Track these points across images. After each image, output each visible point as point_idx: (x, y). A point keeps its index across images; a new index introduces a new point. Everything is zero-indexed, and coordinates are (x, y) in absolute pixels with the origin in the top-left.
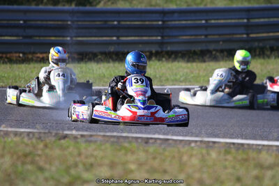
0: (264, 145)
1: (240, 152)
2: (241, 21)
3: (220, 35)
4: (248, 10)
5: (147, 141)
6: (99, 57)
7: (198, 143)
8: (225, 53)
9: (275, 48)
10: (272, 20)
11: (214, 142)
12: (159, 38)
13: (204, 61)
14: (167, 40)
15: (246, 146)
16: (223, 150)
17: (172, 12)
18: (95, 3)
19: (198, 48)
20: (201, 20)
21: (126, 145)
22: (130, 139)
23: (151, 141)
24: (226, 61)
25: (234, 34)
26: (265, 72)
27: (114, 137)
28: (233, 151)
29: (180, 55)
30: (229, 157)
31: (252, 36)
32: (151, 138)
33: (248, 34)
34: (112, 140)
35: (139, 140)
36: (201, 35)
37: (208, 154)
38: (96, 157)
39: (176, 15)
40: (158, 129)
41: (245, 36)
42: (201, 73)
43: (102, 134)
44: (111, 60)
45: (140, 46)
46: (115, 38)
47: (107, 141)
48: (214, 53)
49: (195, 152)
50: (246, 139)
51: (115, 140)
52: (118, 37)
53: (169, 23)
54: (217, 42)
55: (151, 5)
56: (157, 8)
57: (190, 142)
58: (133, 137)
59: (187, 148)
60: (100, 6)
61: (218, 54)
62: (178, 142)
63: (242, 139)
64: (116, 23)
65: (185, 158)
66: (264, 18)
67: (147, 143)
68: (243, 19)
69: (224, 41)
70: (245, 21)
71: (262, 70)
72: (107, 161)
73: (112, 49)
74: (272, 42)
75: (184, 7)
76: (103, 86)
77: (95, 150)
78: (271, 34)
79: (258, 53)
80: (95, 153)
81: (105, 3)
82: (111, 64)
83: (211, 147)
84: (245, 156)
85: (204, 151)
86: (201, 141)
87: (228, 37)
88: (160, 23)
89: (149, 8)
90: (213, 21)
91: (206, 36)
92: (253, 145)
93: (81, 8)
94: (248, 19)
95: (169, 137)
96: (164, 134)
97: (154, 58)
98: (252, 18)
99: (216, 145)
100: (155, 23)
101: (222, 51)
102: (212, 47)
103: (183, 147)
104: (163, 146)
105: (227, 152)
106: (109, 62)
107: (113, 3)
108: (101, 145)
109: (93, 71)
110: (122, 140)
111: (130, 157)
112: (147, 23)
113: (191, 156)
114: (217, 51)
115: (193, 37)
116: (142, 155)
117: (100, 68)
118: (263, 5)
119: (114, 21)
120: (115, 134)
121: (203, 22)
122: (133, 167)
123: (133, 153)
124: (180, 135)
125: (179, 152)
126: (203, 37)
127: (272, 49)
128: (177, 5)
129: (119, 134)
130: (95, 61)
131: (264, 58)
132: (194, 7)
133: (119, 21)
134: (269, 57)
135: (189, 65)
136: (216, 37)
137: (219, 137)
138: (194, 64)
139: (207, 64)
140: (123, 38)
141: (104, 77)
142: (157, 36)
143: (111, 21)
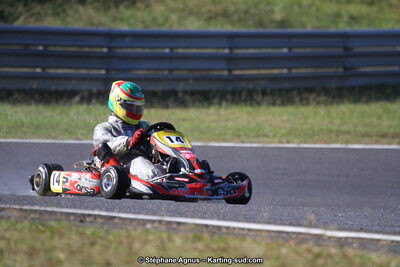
0: (250, 230)
1: (216, 237)
2: (221, 51)
3: (190, 70)
4: (231, 36)
5: (82, 219)
6: (16, 96)
7: (156, 224)
8: (198, 96)
9: (268, 91)
10: (264, 51)
11: (179, 223)
12: (103, 72)
13: (167, 107)
14: (114, 75)
15: (224, 230)
16: (191, 235)
17: (123, 35)
18: (10, 19)
19: (159, 88)
20: (164, 48)
21: (53, 224)
22: (59, 216)
23: (88, 219)
24: (198, 107)
25: (209, 70)
26: (253, 125)
27: (36, 211)
28: (206, 236)
30: (200, 245)
31: (236, 72)
32: (89, 215)
33: (230, 70)
34: (32, 215)
35: (72, 218)
36: (163, 69)
37: (170, 240)
38: (8, 241)
39: (128, 39)
40: (99, 203)
41: (225, 73)
43: (17, 207)
44: (32, 102)
45: (74, 82)
46: (39, 70)
47: (25, 218)
48: (180, 95)
49: (151, 237)
50: (224, 219)
51: (37, 216)
52: (43, 68)
53: (119, 51)
54: (186, 80)
55: (92, 24)
56: (101, 28)
57: (145, 222)
58: (62, 213)
59: (139, 230)
60: (19, 23)
61: (188, 98)
62: (128, 222)
63: (219, 219)
64: (40, 48)
65: (137, 245)
67: (81, 221)
68: (224, 48)
69: (196, 79)
70: (227, 51)
71: (249, 123)
72: (24, 247)
73: (34, 85)
74: (264, 83)
75: (139, 28)
76: (21, 138)
77: (7, 229)
78: (262, 72)
79: (243, 97)
80: (7, 235)
81: (26, 19)
82: (33, 108)
83: (175, 229)
84: (222, 245)
85: (165, 236)
86: (160, 222)
87: (202, 73)
88: (105, 50)
89: (89, 28)
90: (180, 51)
91: (170, 70)
92: (234, 228)
94: (231, 49)
95: (115, 214)
96: (107, 210)
97: (94, 101)
98: (238, 48)
99: (182, 228)
100: (97, 50)
101: (193, 93)
102: (180, 87)
103: (135, 229)
104: (106, 227)
105: (198, 238)
106: (29, 104)
107: (37, 20)
108: (16, 223)
109: (6, 116)
110: (47, 216)
111: (58, 242)
112: (86, 50)
113: (146, 242)
114: (185, 92)
115: (151, 72)
116: (75, 240)
117: (16, 113)
118: (253, 30)
119: (38, 45)
120: (37, 208)
121: (167, 51)
122: (62, 256)
123: (61, 235)
124: (130, 212)
125: (128, 236)
126: (166, 73)
127: (264, 93)
128: (129, 25)
129: (42, 209)
130: (9, 102)
131: (251, 105)
132: (154, 29)
133: (45, 46)
134: (259, 104)
136: (185, 73)
137: (186, 217)
138: (153, 111)
139: (171, 111)
140: (52, 71)
141: (22, 125)
142: (100, 69)
143: (34, 45)
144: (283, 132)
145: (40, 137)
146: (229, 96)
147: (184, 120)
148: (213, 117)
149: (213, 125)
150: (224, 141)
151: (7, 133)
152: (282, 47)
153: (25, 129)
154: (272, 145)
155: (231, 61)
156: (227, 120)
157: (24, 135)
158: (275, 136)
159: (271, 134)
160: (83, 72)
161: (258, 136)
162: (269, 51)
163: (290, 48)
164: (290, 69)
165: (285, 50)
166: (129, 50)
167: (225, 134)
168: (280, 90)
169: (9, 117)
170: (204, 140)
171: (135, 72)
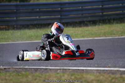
3: (88, 14)
4: (102, 1)
6: (30, 26)
8: (91, 23)
12: (59, 16)
14: (63, 17)
17: (65, 4)
18: (29, 1)
19: (77, 20)
20: (79, 7)
24: (92, 26)
25: (95, 13)
26: (110, 31)
29: (69, 24)
33: (102, 13)
35: (33, 70)
36: (80, 14)
39: (67, 5)
41: (101, 14)
42: (79, 33)
46: (38, 17)
48: (86, 22)
52: (39, 16)
53: (64, 9)
54: (87, 17)
55: (56, 1)
60: (31, 2)
61: (88, 23)
66: (111, 4)
68: (100, 5)
70: (101, 6)
73: (35, 22)
76: (30, 41)
78: (114, 12)
81: (34, 1)
87: (93, 14)
88: (60, 9)
91: (82, 14)
93: (22, 3)
94: (102, 6)
98: (104, 5)
100: (57, 9)
101: (90, 21)
102: (85, 19)
106: (35, 29)
109: (26, 33)
119: (37, 9)
121: (81, 8)
127: (114, 20)
133: (39, 9)
134: (113, 23)
135: (74, 29)
136: (87, 15)
138: (76, 28)
139: (82, 28)
140: (42, 17)
141: (32, 36)
142: (58, 15)
143: (36, 9)
144: (120, 32)
145: (37, 40)
146: (101, 22)
147: (86, 31)
148: (96, 29)
149: (96, 32)
150: (100, 37)
151: (26, 39)
152: (120, 4)
153: (32, 38)
154: (116, 37)
155: (103, 9)
156: (101, 30)
157: (32, 39)
158: (117, 34)
159: (116, 34)
160: (53, 17)
161: (111, 34)
162: (112, 6)
163: (122, 4)
164: (123, 11)
165: (121, 5)
166: (67, 9)
167: (100, 34)
168: (119, 18)
169: (27, 34)
170: (93, 37)
171: (70, 16)
